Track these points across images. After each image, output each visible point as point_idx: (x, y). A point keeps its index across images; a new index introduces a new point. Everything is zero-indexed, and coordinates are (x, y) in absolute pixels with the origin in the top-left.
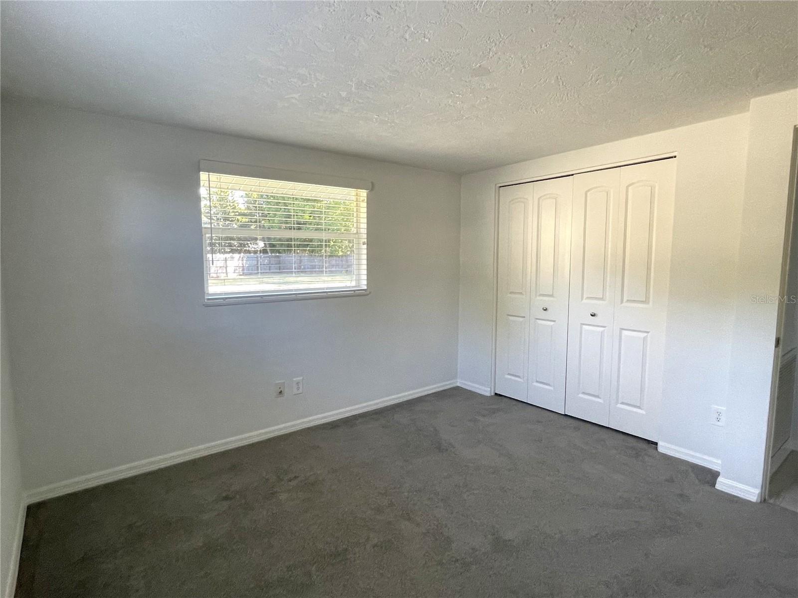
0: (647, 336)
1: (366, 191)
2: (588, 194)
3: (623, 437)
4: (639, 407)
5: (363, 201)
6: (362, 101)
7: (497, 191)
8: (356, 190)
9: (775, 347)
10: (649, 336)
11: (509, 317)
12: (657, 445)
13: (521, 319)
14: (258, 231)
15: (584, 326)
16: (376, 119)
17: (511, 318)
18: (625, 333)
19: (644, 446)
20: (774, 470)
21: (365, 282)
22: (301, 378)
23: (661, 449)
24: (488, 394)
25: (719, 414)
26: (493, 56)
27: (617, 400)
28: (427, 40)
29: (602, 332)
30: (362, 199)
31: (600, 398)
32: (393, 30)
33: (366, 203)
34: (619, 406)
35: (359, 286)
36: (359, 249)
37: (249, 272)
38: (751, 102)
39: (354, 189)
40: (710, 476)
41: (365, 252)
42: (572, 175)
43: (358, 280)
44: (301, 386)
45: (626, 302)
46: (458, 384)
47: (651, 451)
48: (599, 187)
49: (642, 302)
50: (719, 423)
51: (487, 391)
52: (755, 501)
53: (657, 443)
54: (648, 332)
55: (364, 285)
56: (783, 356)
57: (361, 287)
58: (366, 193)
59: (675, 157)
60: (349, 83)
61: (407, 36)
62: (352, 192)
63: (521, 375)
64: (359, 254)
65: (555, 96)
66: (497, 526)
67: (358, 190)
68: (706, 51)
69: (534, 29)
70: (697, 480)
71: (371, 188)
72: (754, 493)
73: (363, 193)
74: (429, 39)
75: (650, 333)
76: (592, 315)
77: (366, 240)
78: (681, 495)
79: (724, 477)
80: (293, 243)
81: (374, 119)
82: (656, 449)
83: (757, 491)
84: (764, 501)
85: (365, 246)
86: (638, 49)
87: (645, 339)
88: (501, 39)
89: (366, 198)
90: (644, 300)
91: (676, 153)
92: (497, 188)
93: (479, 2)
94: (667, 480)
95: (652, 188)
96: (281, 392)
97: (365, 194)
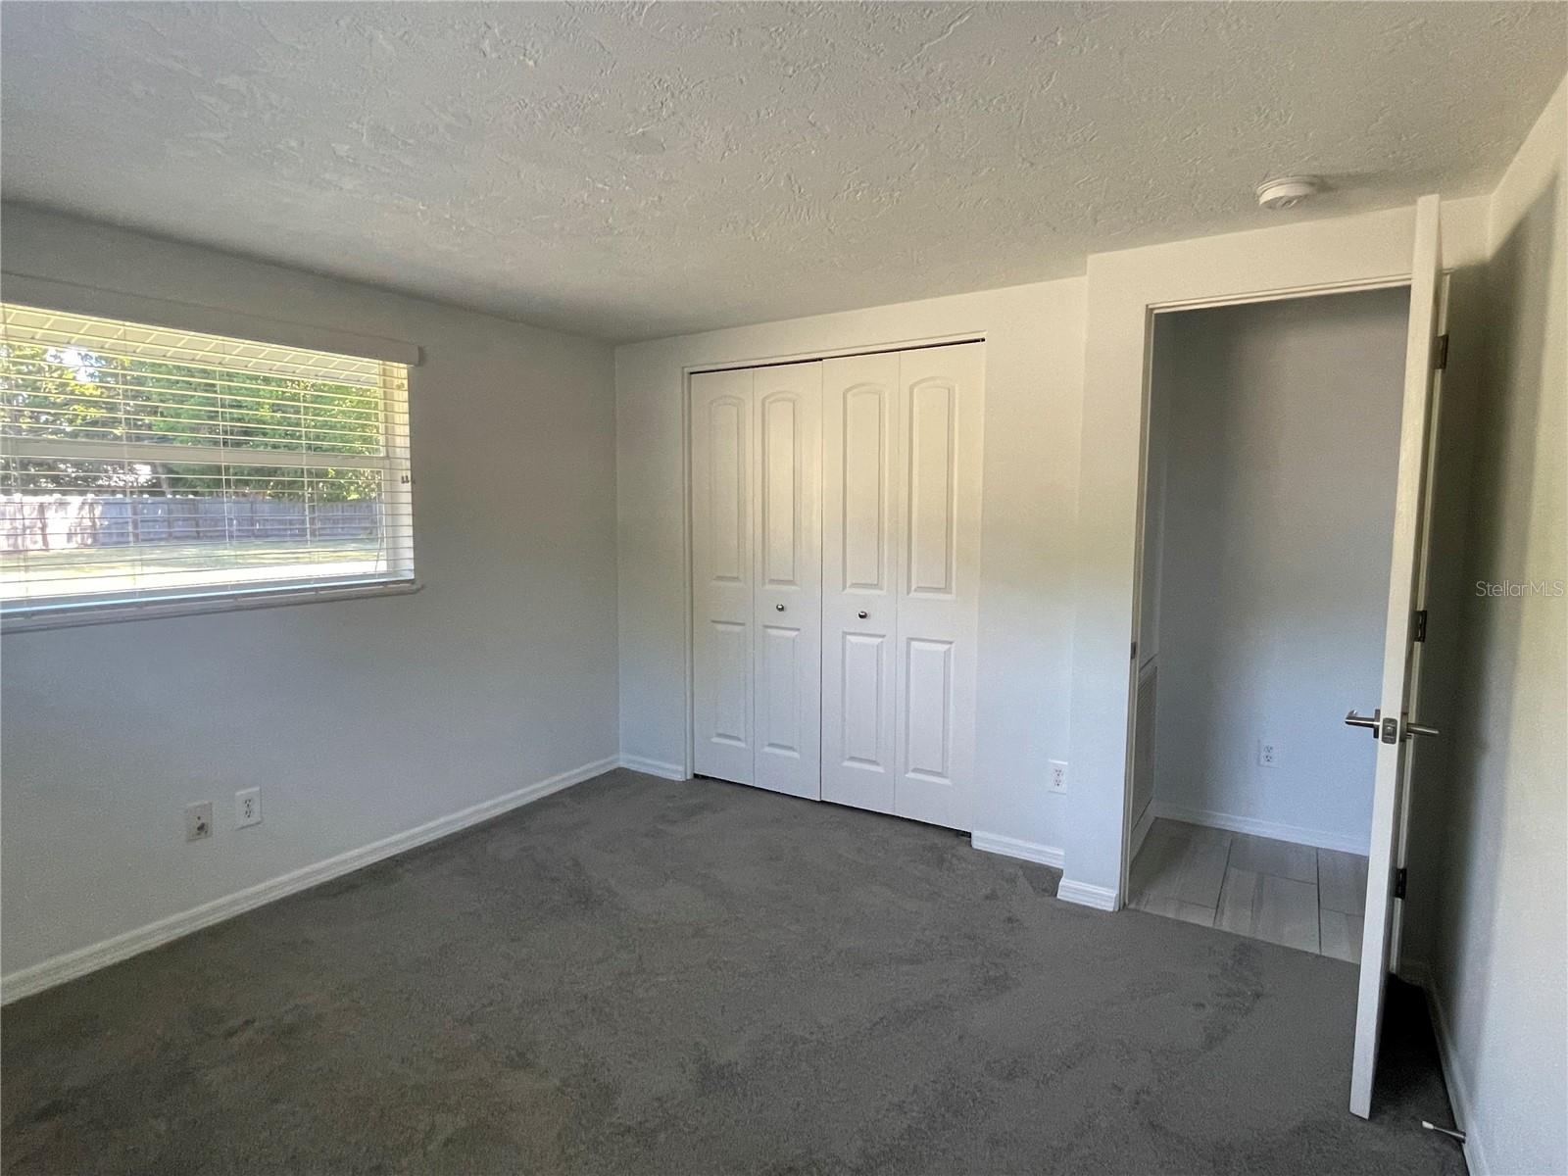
0: (949, 650)
1: (405, 366)
2: (849, 395)
3: (917, 830)
4: (938, 774)
5: (399, 387)
6: (387, 171)
7: (686, 380)
8: (381, 362)
9: (1132, 658)
10: (953, 650)
11: (715, 624)
12: (970, 837)
13: (737, 629)
14: (125, 448)
15: (848, 637)
16: (423, 213)
17: (720, 627)
18: (915, 644)
19: (950, 841)
20: (1135, 854)
21: (411, 565)
22: (257, 789)
23: (976, 844)
24: (679, 777)
25: (1059, 772)
26: (669, 117)
27: (906, 763)
28: (531, 63)
29: (879, 647)
30: (397, 382)
31: (878, 764)
32: (452, 27)
33: (407, 392)
34: (911, 775)
35: (395, 573)
36: (393, 492)
37: (107, 538)
38: (1089, 261)
39: (377, 361)
40: (1046, 879)
41: (408, 498)
42: (821, 359)
43: (393, 561)
44: (256, 807)
45: (915, 590)
46: (622, 764)
47: (963, 850)
48: (863, 385)
49: (938, 590)
50: (1057, 789)
51: (677, 772)
52: (1111, 910)
53: (970, 834)
54: (951, 643)
55: (407, 568)
56: (1141, 669)
57: (401, 576)
58: (406, 371)
59: (983, 340)
60: (354, 125)
61: (486, 45)
62: (374, 365)
63: (742, 737)
64: (393, 503)
65: (786, 210)
66: (705, 1042)
67: (388, 363)
68: (1024, 167)
69: (744, 79)
70: (1031, 888)
71: (419, 361)
72: (1109, 897)
73: (400, 371)
74: (535, 63)
75: (953, 645)
76: (861, 616)
77: (409, 474)
78: (1010, 920)
79: (1067, 878)
80: (224, 477)
81: (419, 214)
82: (970, 844)
83: (1113, 893)
84: (1123, 907)
85: (408, 487)
86: (923, 146)
87: (947, 654)
88: (682, 88)
89: (406, 382)
90: (944, 586)
91: (985, 333)
92: (686, 375)
93: (638, 5)
94: (987, 897)
95: (950, 392)
96: (201, 828)
97: (404, 373)
